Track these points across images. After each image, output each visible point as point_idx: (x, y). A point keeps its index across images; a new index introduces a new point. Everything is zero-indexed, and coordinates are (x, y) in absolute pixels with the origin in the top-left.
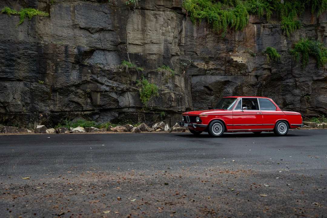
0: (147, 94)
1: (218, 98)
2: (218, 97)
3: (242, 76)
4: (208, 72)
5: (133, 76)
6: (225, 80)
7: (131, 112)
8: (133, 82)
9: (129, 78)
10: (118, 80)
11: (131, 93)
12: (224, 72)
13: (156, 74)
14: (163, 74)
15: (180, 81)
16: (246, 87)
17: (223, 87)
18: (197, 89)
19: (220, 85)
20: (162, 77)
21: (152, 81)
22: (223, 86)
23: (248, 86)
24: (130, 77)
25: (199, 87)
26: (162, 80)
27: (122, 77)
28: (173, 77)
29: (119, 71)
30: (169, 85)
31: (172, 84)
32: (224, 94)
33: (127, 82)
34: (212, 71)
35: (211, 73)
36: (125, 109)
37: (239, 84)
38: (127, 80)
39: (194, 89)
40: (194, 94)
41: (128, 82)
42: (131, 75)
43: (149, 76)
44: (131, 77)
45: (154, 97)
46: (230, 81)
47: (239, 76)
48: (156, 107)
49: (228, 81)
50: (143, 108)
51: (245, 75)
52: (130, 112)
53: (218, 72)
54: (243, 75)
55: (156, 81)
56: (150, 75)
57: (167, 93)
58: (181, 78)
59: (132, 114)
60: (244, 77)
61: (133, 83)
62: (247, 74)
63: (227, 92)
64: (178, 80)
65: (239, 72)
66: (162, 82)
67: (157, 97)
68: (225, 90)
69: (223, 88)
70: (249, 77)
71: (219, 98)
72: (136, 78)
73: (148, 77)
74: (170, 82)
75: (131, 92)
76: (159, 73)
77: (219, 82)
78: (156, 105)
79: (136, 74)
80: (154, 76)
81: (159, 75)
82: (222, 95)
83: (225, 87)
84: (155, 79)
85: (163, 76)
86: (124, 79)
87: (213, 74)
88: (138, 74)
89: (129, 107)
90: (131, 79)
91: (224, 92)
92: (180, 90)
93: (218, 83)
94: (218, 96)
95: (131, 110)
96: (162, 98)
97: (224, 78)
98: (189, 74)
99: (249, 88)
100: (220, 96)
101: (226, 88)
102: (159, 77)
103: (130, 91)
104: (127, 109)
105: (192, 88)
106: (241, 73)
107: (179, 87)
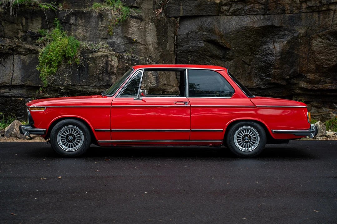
0: (51, 60)
1: (246, 66)
2: (246, 63)
3: (311, 14)
4: (225, 8)
5: (32, 21)
6: (265, 24)
7: (14, 97)
8: (32, 33)
9: (23, 26)
11: (22, 57)
12: (262, 6)
13: (86, 16)
14: (102, 16)
15: (143, 32)
16: (320, 39)
17: (258, 41)
18: (189, 47)
19: (250, 37)
20: (100, 23)
21: (79, 31)
22: (258, 38)
23: (324, 35)
24: (24, 24)
25: (195, 42)
26: (100, 30)
27: (3, 23)
28: (124, 23)
30: (114, 39)
31: (123, 38)
32: (262, 56)
33: (18, 33)
34: (234, 5)
35: (231, 9)
36: (3, 91)
37: (302, 31)
38: (17, 29)
39: (182, 46)
40: (183, 57)
41: (21, 34)
42: (27, 19)
43: (71, 22)
44: (27, 23)
45: (69, 64)
46: (277, 27)
47: (303, 14)
48: (74, 85)
49: (272, 27)
50: (40, 89)
51: (319, 12)
52: (12, 96)
53: (248, 7)
54: (314, 11)
55: (87, 32)
56: (74, 18)
57: (101, 56)
58: (145, 25)
59: (16, 101)
60: (316, 16)
61: (31, 37)
62: (324, 9)
63: (268, 52)
64: (136, 29)
65: (304, 5)
66: (100, 35)
67: (75, 65)
68: (264, 47)
69: (258, 43)
70: (329, 14)
71: (249, 65)
72: (40, 26)
73: (71, 24)
74: (117, 32)
75: (24, 55)
76: (94, 14)
77: (247, 29)
78: (73, 82)
79: (40, 18)
80: (83, 21)
81: (93, 20)
82: (258, 58)
83: (265, 39)
84: (84, 28)
85: (102, 20)
87: (236, 12)
88: (43, 18)
89: (12, 87)
90: (27, 27)
91: (263, 52)
92: (140, 49)
93: (243, 31)
94: (247, 61)
95: (15, 92)
96: (88, 67)
97: (263, 19)
98: (174, 15)
99: (328, 41)
100: (251, 61)
101: (265, 43)
102: (93, 24)
103: (20, 53)
104: (7, 90)
105: (177, 46)
106: (309, 7)
107: (138, 44)
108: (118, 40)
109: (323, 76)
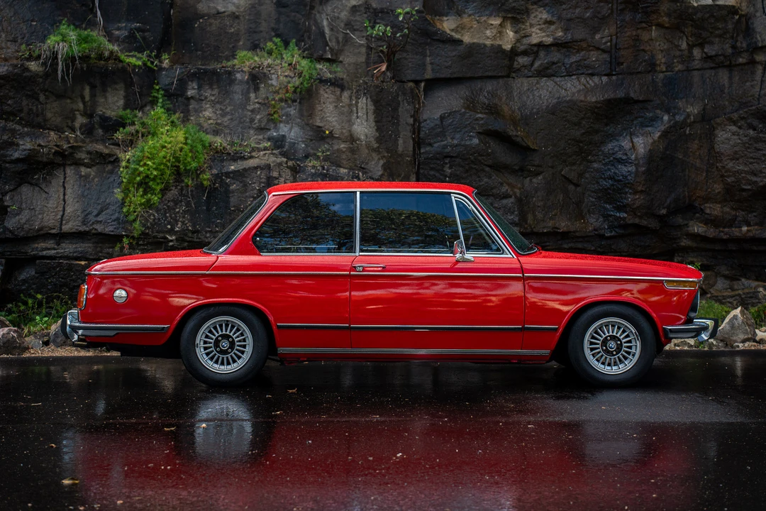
0: (147, 176)
1: (571, 187)
2: (570, 182)
3: (713, 72)
4: (522, 60)
5: (105, 91)
6: (610, 95)
7: (68, 258)
8: (104, 120)
9: (84, 103)
10: (21, 111)
11: (84, 170)
12: (606, 56)
13: (221, 80)
14: (257, 78)
15: (348, 114)
16: (734, 128)
17: (597, 132)
18: (445, 147)
19: (578, 124)
20: (252, 95)
21: (207, 114)
22: (597, 126)
23: (743, 118)
24: (87, 98)
25: (458, 136)
26: (253, 111)
27: (42, 98)
28: (305, 97)
29: (27, 69)
30: (284, 129)
31: (302, 128)
32: (605, 164)
33: (73, 119)
34: (542, 54)
35: (537, 64)
36: (43, 245)
37: (693, 110)
38: (73, 111)
39: (430, 145)
40: (432, 169)
41: (80, 120)
42: (93, 87)
43: (190, 93)
44: (93, 95)
45: (188, 186)
46: (637, 102)
47: (696, 73)
48: (196, 232)
49: (628, 101)
50: (125, 240)
51: (730, 67)
52: (61, 258)
53: (574, 59)
54: (720, 66)
55: (223, 115)
56: (195, 85)
57: (256, 168)
58: (351, 98)
59: (70, 268)
60: (723, 76)
61: (102, 127)
62: (741, 60)
63: (619, 155)
65: (697, 53)
66: (252, 120)
67: (200, 187)
68: (610, 146)
69: (596, 138)
70: (753, 73)
71: (577, 185)
72: (121, 102)
73: (188, 99)
74: (288, 115)
76: (238, 76)
77: (572, 104)
78: (194, 226)
79: (121, 86)
80: (216, 91)
81: (237, 88)
82: (597, 170)
83: (610, 129)
84: (218, 106)
85: (257, 89)
86: (52, 110)
87: (547, 68)
88: (129, 84)
89: (62, 237)
90: (94, 104)
91: (607, 155)
92: (340, 151)
93: (564, 111)
94: (573, 176)
95: (68, 248)
96: (227, 192)
97: (607, 83)
98: (413, 77)
99: (751, 132)
100: (581, 175)
101: (612, 137)
102: (238, 97)
103: (78, 163)
104: (50, 243)
105: (418, 143)
106: (708, 58)
107: (335, 141)
108: (292, 132)
109: (741, 209)
